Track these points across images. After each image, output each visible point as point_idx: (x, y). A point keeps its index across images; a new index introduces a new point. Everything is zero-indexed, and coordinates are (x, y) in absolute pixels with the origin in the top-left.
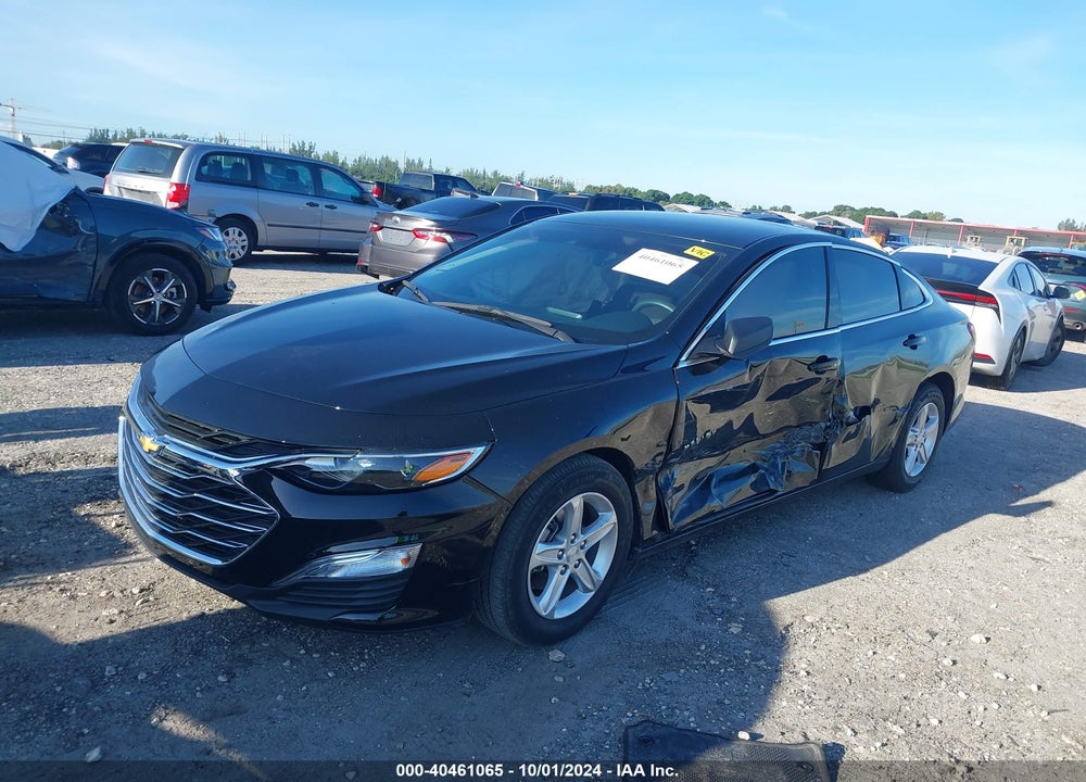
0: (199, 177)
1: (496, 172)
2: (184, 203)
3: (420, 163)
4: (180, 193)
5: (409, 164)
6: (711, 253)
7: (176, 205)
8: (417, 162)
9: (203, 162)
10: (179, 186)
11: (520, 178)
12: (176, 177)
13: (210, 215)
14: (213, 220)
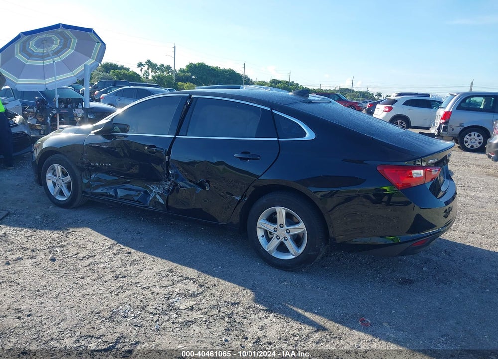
12: (447, 108)
14: (462, 128)
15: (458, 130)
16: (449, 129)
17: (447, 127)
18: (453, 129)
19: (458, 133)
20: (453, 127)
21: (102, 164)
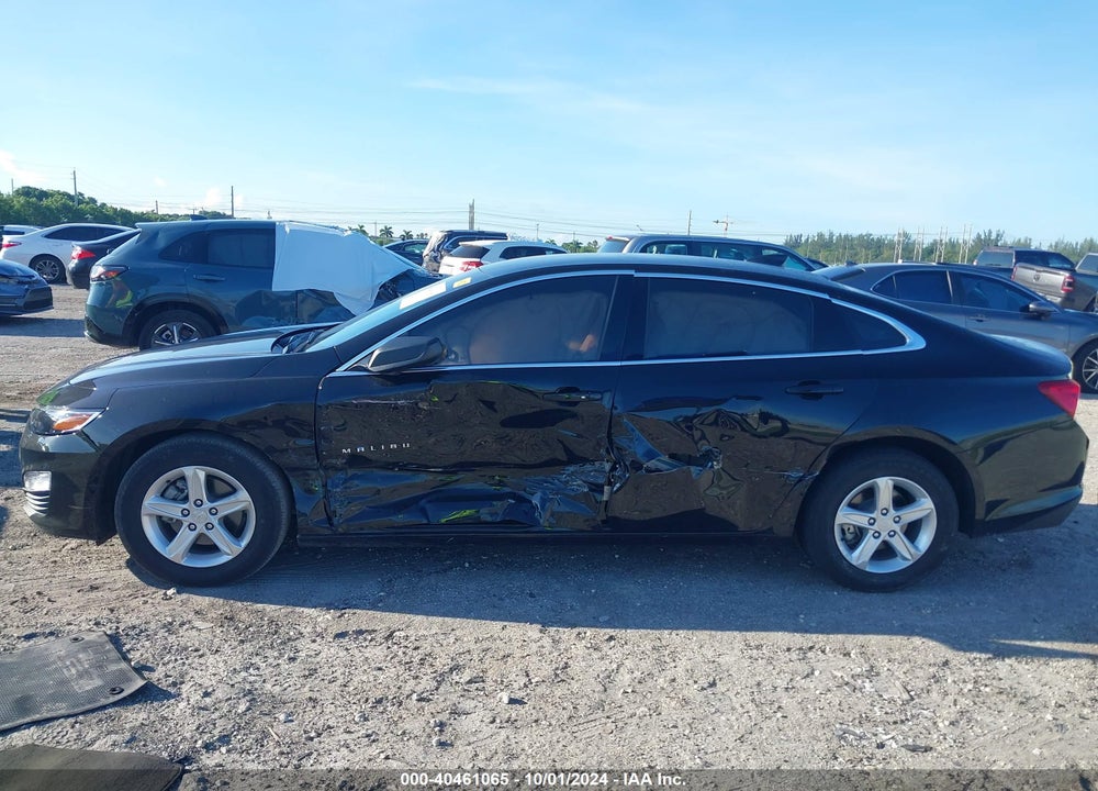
21: (377, 447)
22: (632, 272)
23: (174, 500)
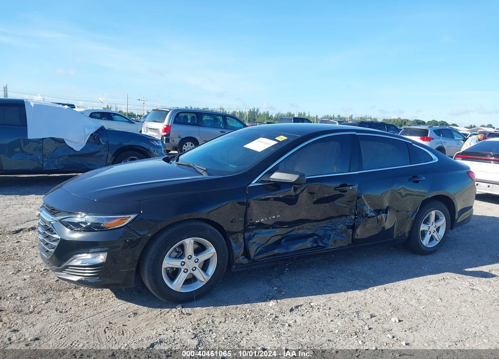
0: (175, 122)
1: (339, 116)
2: (168, 133)
3: (305, 114)
4: (167, 129)
5: (300, 114)
6: (286, 138)
7: (165, 134)
8: (303, 114)
9: (177, 116)
10: (167, 126)
11: (351, 117)
12: (166, 122)
13: (179, 137)
14: (180, 139)
15: (177, 141)
16: (171, 141)
17: (169, 139)
18: (173, 141)
19: (178, 144)
20: (173, 139)
21: (268, 218)
22: (355, 133)
23: (176, 258)
